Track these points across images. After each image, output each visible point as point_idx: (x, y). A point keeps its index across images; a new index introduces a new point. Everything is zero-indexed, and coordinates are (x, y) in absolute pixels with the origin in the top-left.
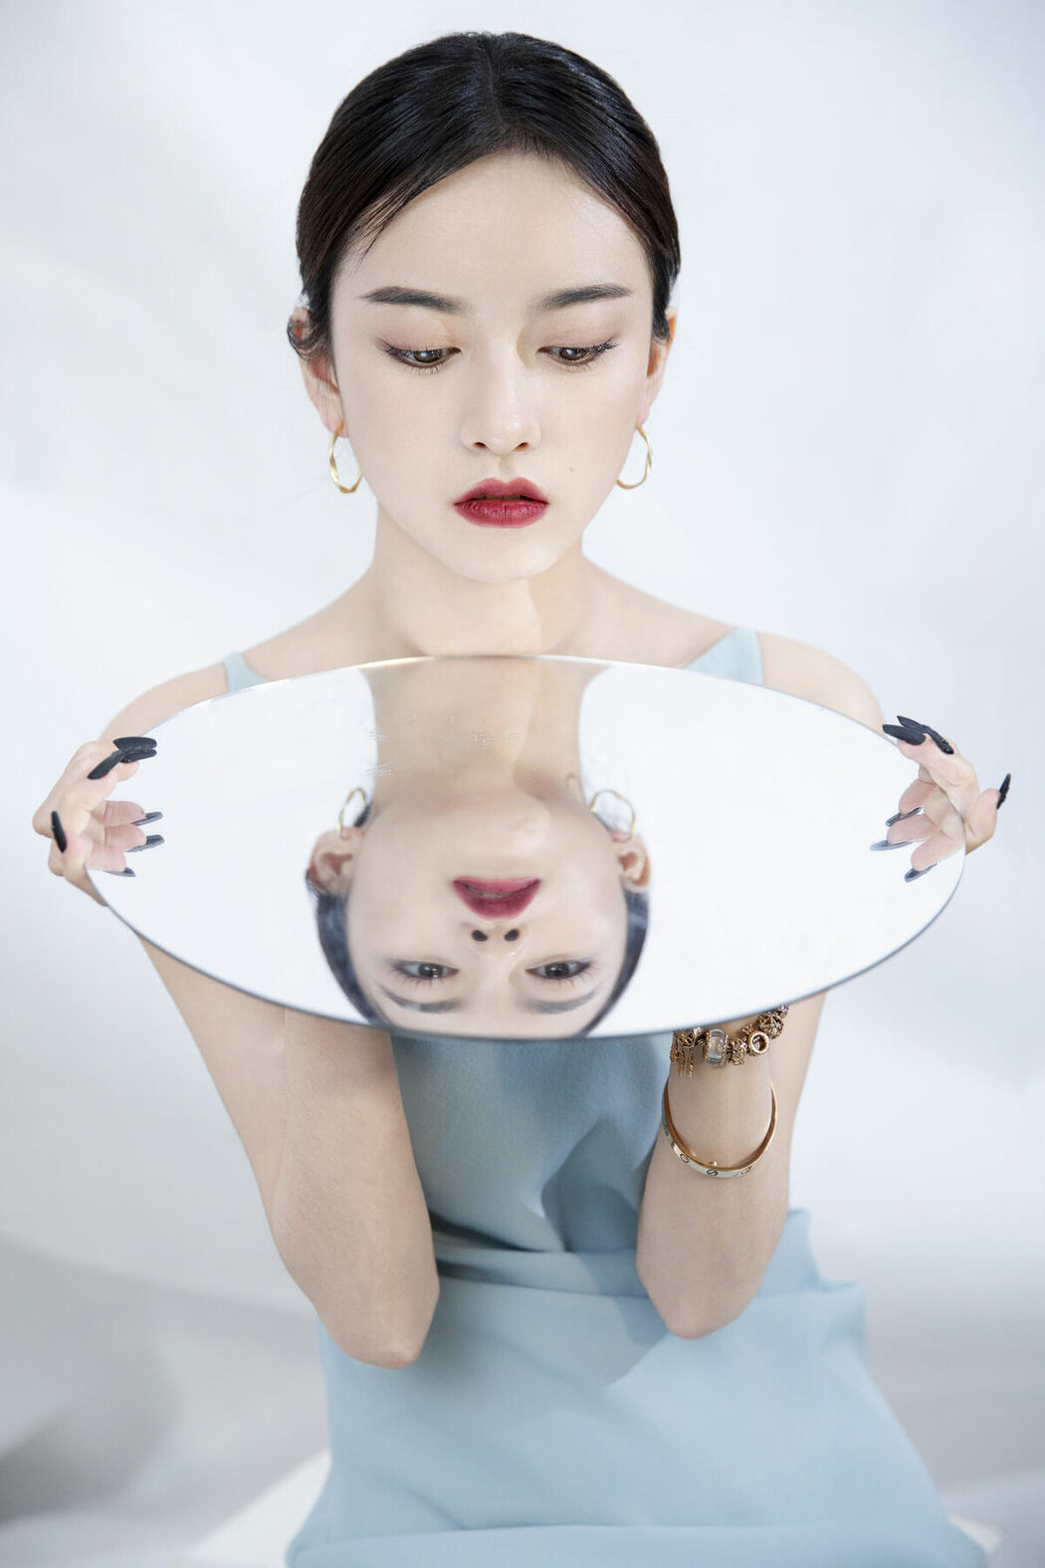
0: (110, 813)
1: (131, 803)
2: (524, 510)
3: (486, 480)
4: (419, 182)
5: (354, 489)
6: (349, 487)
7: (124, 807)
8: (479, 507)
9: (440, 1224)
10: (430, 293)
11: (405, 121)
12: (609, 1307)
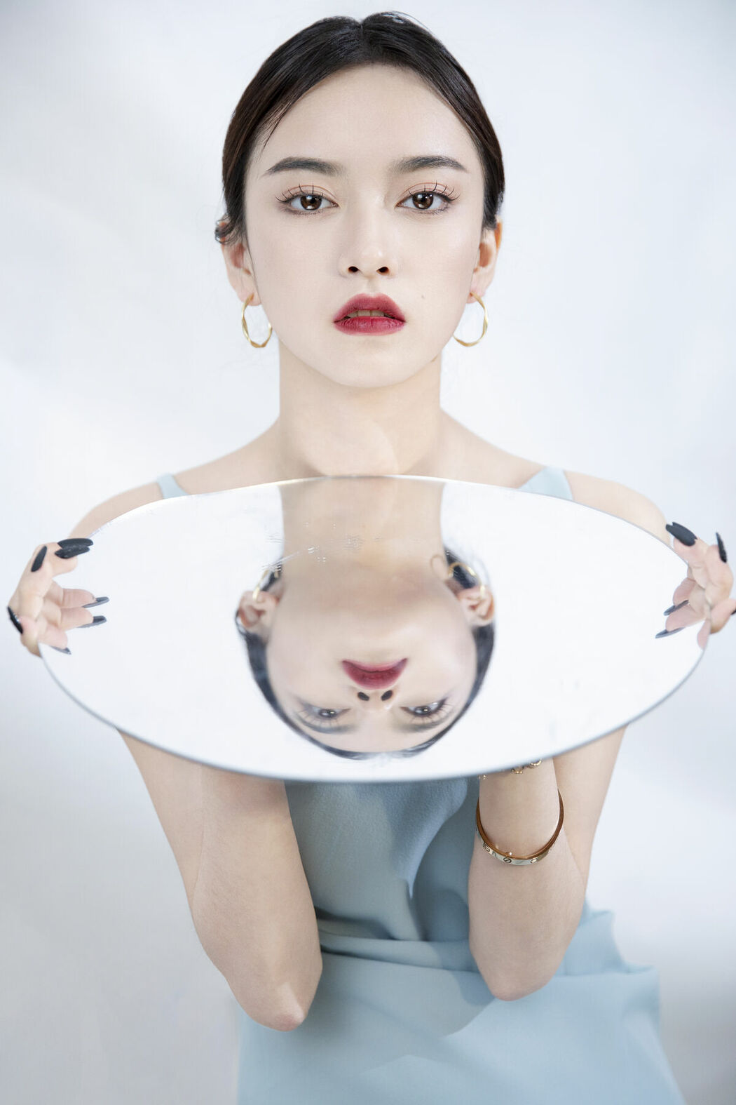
0: (67, 598)
1: (84, 591)
2: (387, 323)
5: (264, 345)
6: (259, 343)
7: (77, 593)
8: (353, 321)
9: (322, 915)
12: (449, 981)
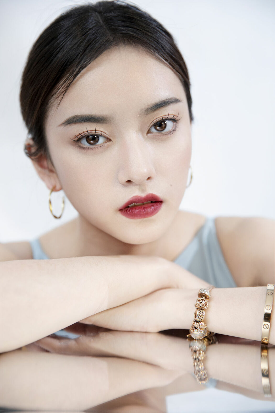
2: (153, 208)
3: (134, 197)
4: (79, 67)
6: (58, 215)
8: (132, 210)
10: (92, 115)
11: (66, 43)
